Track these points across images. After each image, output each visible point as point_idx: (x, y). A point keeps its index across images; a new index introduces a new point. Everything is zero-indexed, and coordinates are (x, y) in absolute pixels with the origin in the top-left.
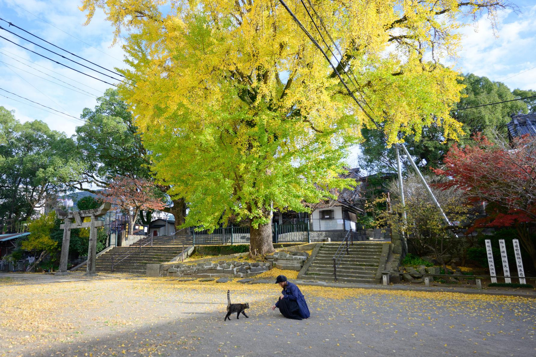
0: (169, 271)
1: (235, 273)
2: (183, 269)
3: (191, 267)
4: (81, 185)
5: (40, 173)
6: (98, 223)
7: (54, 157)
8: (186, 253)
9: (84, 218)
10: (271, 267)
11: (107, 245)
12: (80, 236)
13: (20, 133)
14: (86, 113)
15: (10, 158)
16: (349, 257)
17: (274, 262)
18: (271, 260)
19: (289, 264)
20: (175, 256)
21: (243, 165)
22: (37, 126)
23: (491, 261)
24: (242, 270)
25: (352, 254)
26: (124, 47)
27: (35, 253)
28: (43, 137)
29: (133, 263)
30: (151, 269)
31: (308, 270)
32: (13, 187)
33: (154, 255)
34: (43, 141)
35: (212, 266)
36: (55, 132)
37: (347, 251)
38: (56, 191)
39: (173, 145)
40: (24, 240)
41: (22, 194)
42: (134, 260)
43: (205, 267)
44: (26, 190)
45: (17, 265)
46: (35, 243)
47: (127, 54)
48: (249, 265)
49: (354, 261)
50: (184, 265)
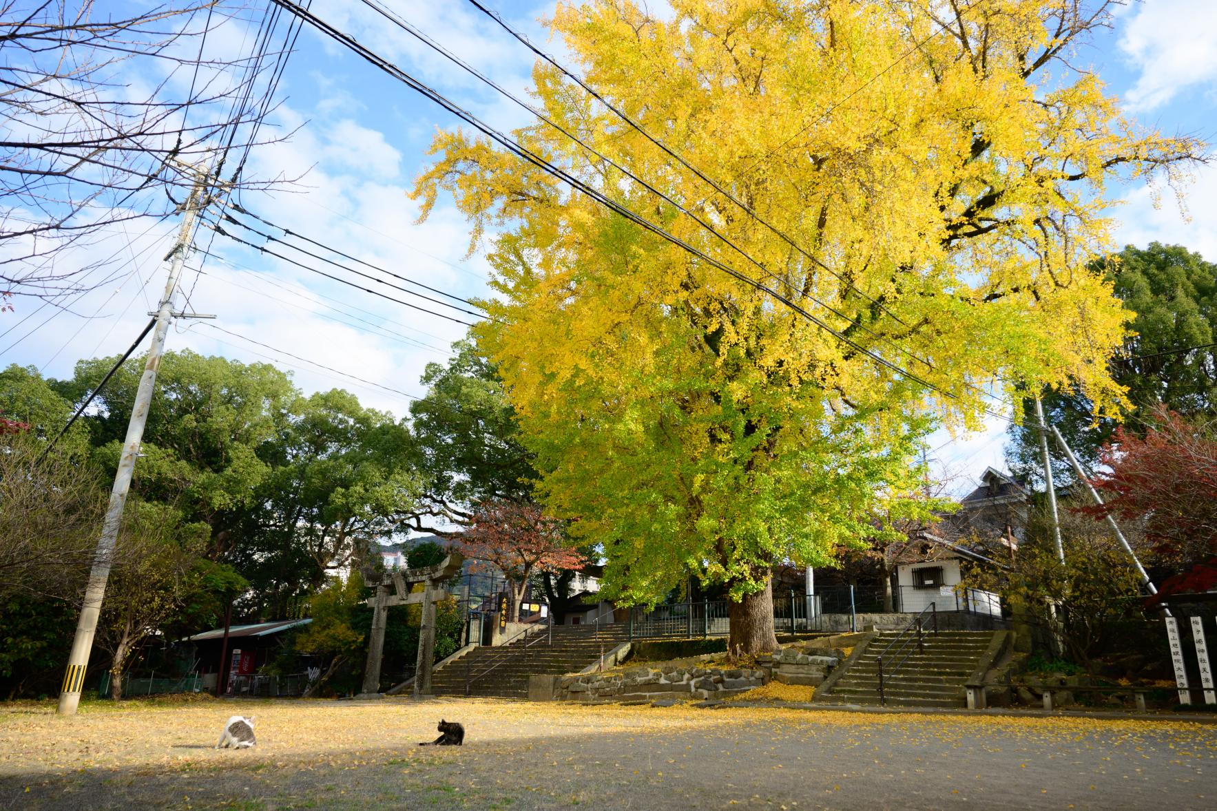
0: (571, 688)
1: (693, 690)
2: (597, 684)
3: (613, 681)
4: (419, 521)
5: (337, 497)
6: (439, 594)
7: (365, 463)
8: (612, 657)
9: (412, 584)
10: (767, 679)
11: (463, 643)
12: (410, 624)
13: (302, 417)
14: (431, 372)
15: (281, 468)
16: (921, 659)
17: (773, 670)
18: (768, 665)
19: (803, 672)
20: (590, 663)
21: (699, 479)
22: (335, 401)
23: (1178, 661)
24: (705, 684)
25: (930, 653)
26: (490, 257)
27: (321, 659)
28: (347, 422)
29: (511, 676)
30: (538, 686)
31: (836, 684)
32: (284, 526)
33: (551, 661)
34: (345, 431)
35: (651, 676)
36: (372, 411)
37: (920, 646)
38: (370, 535)
39: (571, 442)
40: (301, 632)
41: (303, 540)
42: (512, 671)
43: (639, 679)
44: (310, 532)
45: (286, 684)
46: (321, 637)
47: (495, 272)
48: (721, 675)
49: (930, 666)
50: (600, 678)
